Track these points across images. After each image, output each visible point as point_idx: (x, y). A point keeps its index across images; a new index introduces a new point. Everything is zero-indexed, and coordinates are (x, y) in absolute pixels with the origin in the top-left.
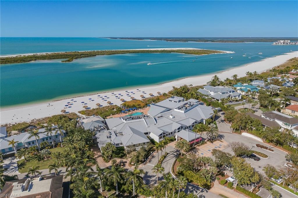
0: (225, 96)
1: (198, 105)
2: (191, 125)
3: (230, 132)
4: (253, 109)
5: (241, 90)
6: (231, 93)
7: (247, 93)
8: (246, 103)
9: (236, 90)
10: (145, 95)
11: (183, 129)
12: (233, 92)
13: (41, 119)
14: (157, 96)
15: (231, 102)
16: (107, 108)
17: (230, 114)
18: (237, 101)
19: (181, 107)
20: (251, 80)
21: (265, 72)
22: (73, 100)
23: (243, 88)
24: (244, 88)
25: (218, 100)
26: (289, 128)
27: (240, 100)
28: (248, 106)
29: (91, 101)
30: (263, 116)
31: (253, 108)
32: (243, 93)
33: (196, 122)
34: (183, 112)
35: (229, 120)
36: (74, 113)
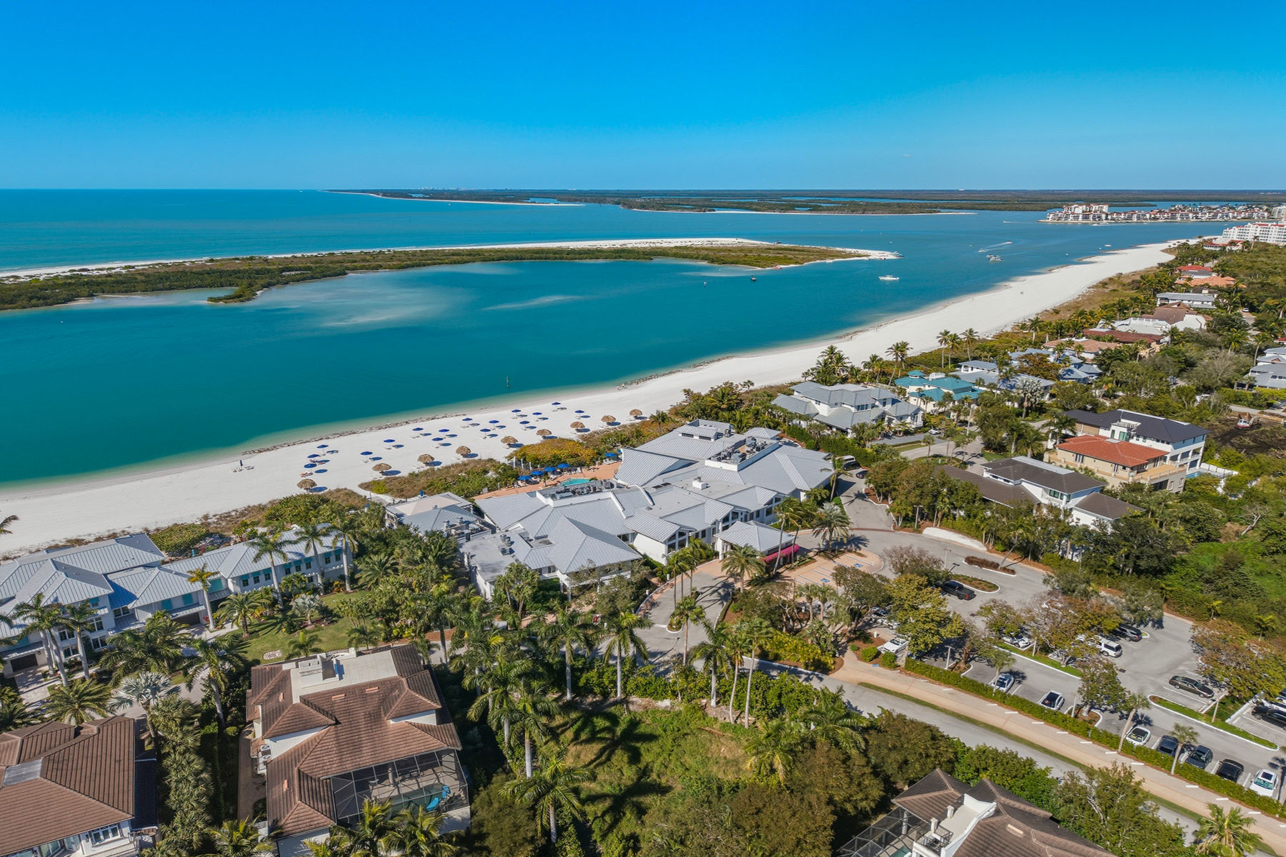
0: (869, 417)
1: (781, 446)
2: (762, 506)
3: (888, 529)
4: (960, 457)
5: (921, 395)
6: (888, 408)
7: (940, 404)
8: (939, 437)
9: (904, 395)
10: (587, 423)
11: (740, 518)
12: (894, 401)
13: (233, 514)
14: (632, 425)
15: (886, 436)
16: (461, 471)
17: (885, 470)
18: (907, 433)
19: (726, 453)
20: (956, 362)
21: (1009, 330)
22: (325, 446)
23: (927, 388)
24: (931, 388)
25: (844, 432)
26: (1062, 504)
27: (918, 430)
28: (944, 448)
29: (393, 448)
30: (986, 475)
31: (961, 453)
32: (930, 407)
33: (777, 500)
34: (734, 468)
35: (883, 491)
36: (346, 491)
